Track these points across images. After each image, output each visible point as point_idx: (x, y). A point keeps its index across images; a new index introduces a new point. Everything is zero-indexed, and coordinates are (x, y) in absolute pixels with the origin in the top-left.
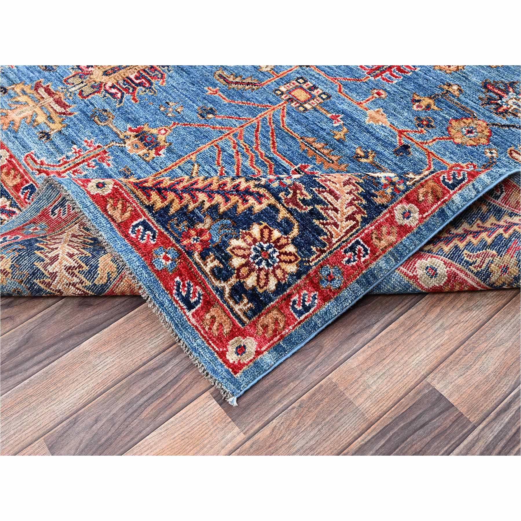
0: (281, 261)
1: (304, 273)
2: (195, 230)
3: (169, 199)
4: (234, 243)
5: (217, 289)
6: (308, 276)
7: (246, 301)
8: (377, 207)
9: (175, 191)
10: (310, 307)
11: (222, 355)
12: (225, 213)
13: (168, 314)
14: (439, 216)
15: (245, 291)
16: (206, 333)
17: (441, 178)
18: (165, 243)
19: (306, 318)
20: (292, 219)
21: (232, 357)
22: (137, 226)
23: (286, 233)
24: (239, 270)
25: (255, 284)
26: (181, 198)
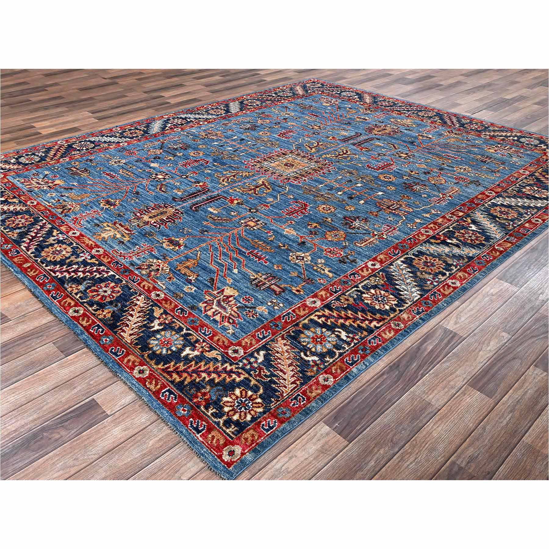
0: (253, 407)
1: (268, 412)
2: (200, 393)
3: (184, 377)
4: (225, 399)
5: (215, 422)
6: (270, 413)
7: (233, 427)
8: (309, 377)
9: (188, 373)
10: (273, 427)
11: (220, 457)
12: (218, 383)
13: (185, 436)
14: (345, 379)
15: (233, 422)
16: (209, 445)
17: (345, 360)
18: (182, 401)
19: (271, 432)
20: (259, 384)
21: (226, 458)
22: (165, 392)
23: (256, 392)
24: (228, 413)
25: (238, 418)
26: (191, 376)
